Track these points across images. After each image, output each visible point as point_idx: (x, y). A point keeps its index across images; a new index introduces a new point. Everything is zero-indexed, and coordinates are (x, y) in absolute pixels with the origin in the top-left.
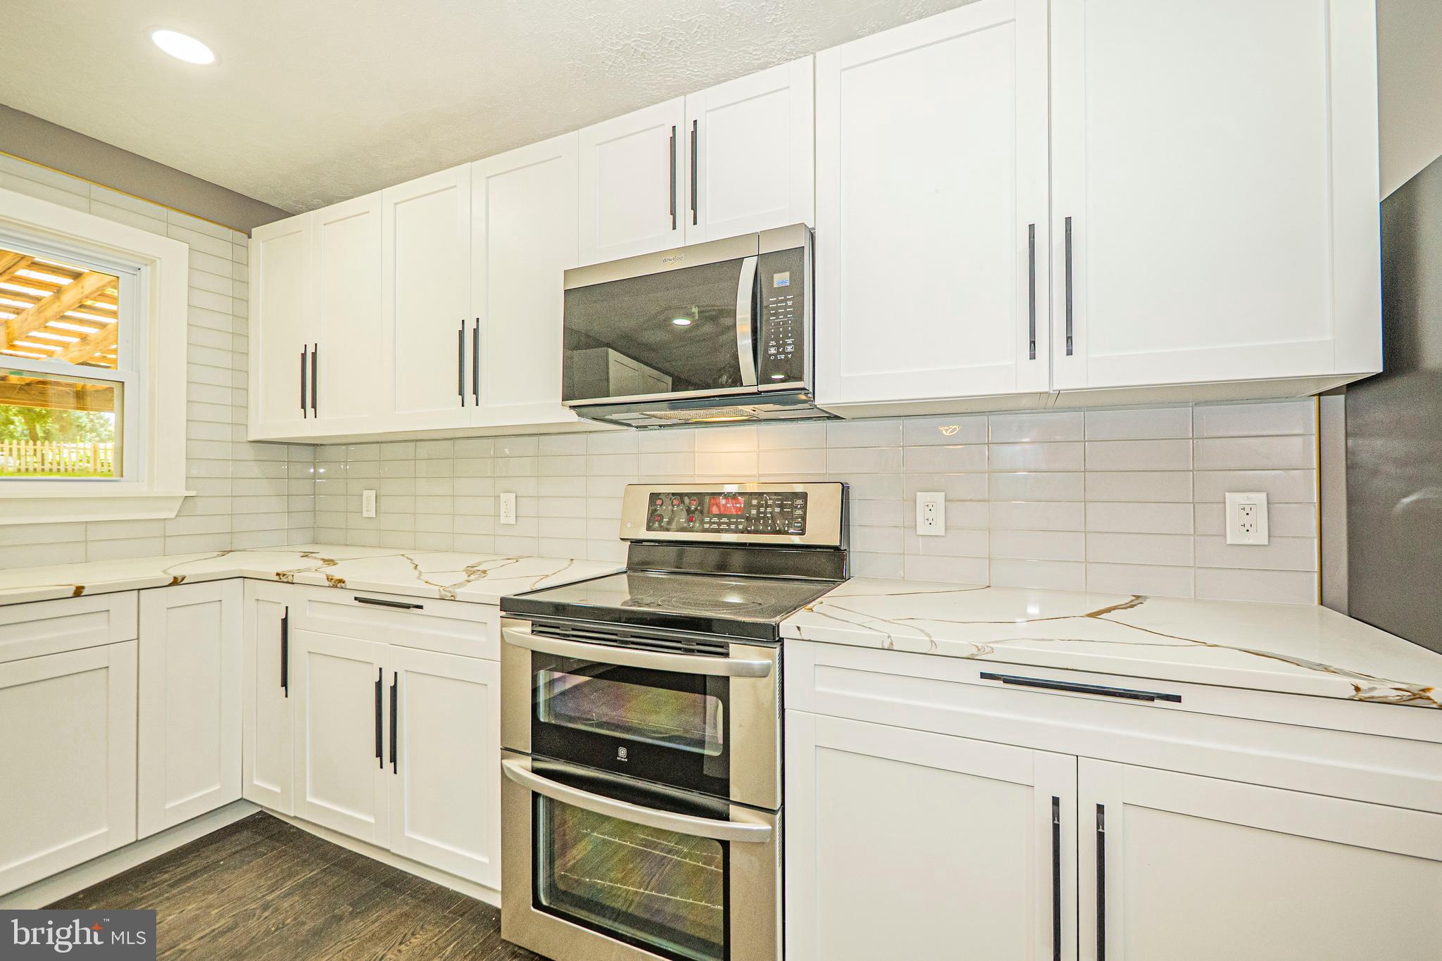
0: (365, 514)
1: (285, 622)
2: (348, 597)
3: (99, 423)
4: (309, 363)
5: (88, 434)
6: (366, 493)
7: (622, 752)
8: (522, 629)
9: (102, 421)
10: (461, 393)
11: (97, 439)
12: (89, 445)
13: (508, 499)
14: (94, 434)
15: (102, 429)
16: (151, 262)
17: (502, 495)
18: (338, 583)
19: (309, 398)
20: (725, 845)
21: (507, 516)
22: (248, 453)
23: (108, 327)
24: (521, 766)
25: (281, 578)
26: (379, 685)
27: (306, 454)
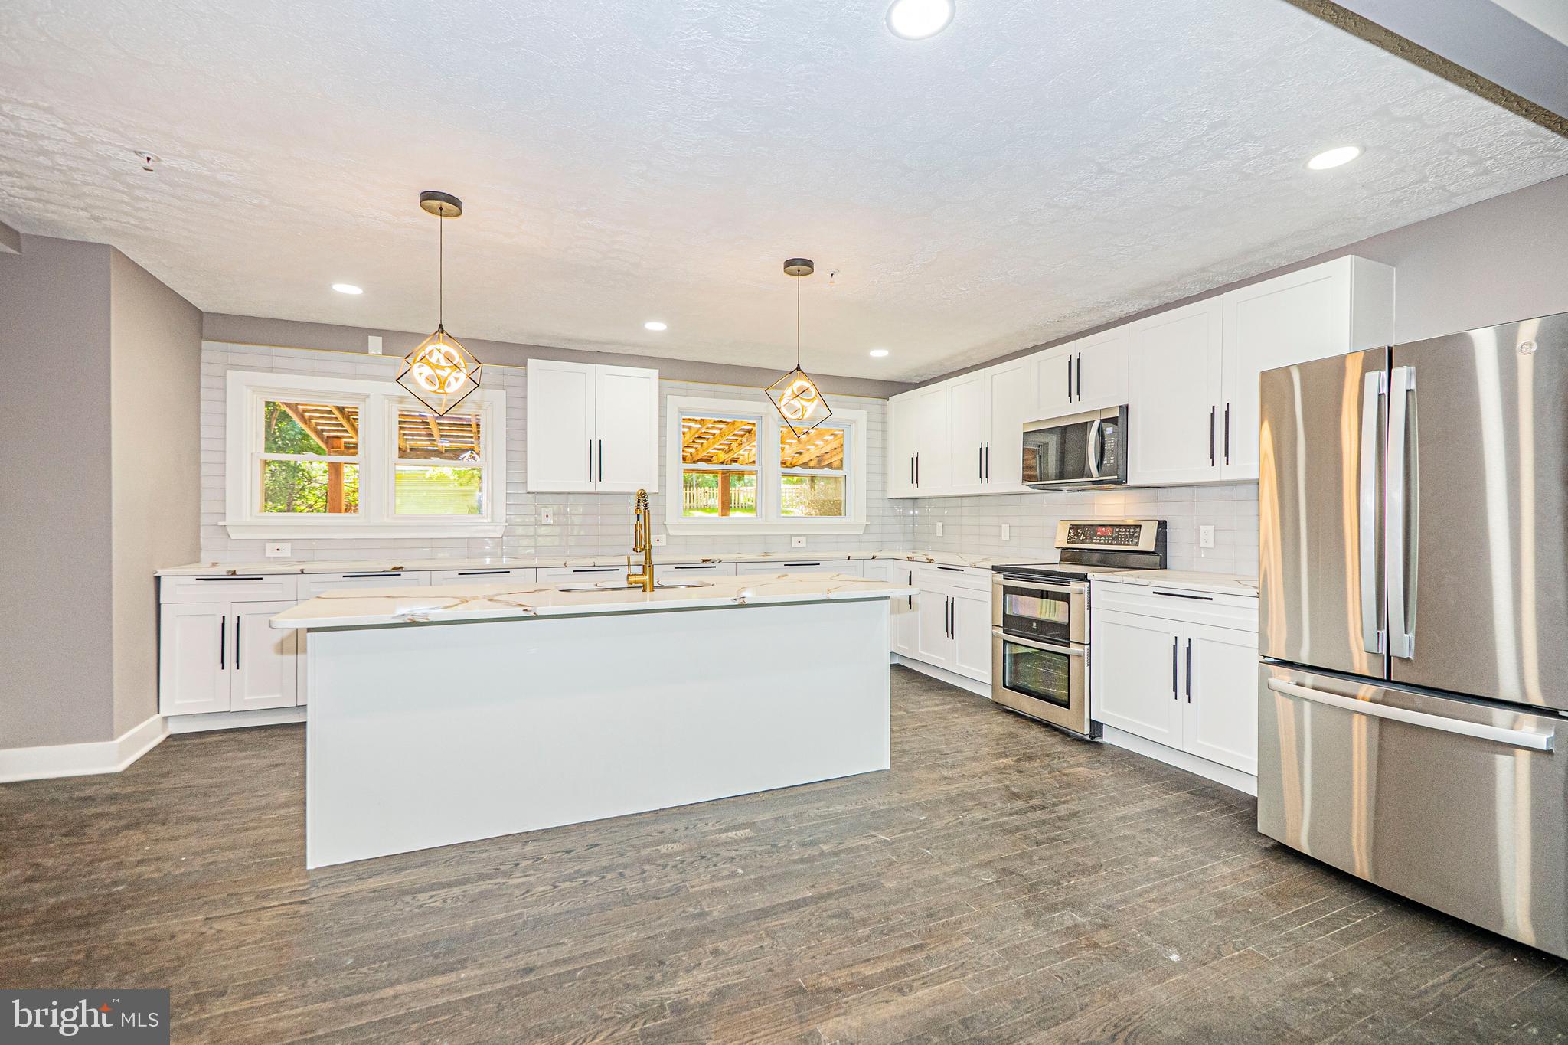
0: (938, 535)
1: (910, 577)
2: (934, 566)
4: (915, 462)
6: (938, 523)
7: (1034, 624)
8: (1000, 577)
10: (981, 477)
13: (1005, 528)
16: (854, 422)
17: (1003, 525)
18: (931, 561)
19: (915, 479)
20: (1068, 656)
21: (1005, 536)
22: (887, 504)
24: (1000, 631)
25: (909, 558)
26: (947, 602)
27: (910, 504)
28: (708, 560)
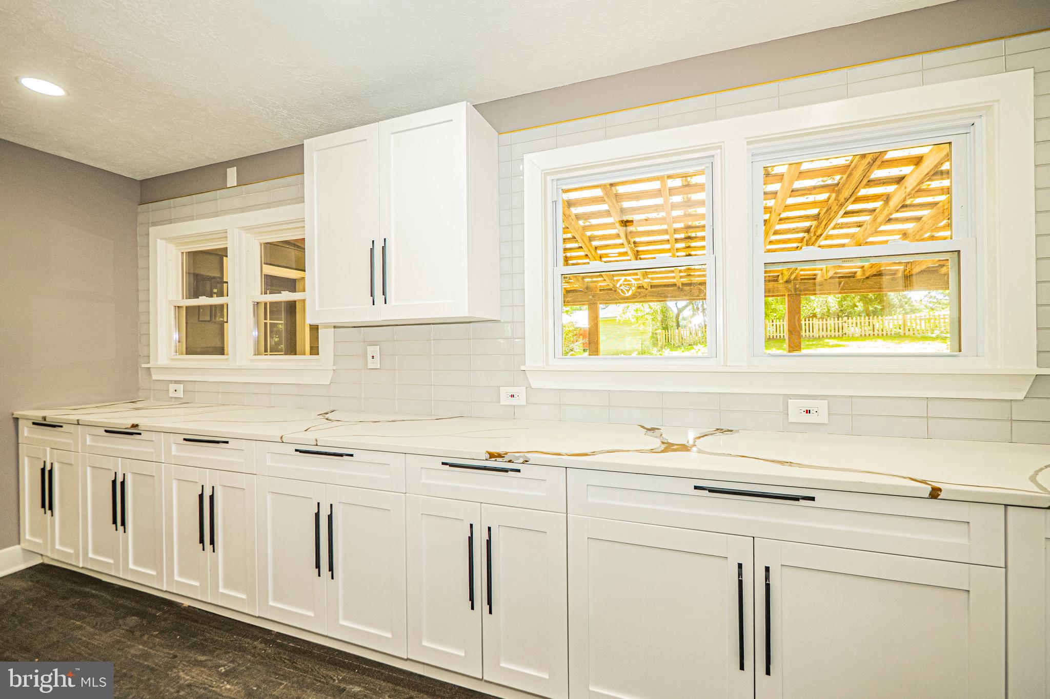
3: (904, 301)
5: (898, 309)
9: (906, 300)
11: (904, 312)
12: (900, 317)
14: (902, 309)
15: (906, 305)
23: (923, 219)
28: (500, 456)
